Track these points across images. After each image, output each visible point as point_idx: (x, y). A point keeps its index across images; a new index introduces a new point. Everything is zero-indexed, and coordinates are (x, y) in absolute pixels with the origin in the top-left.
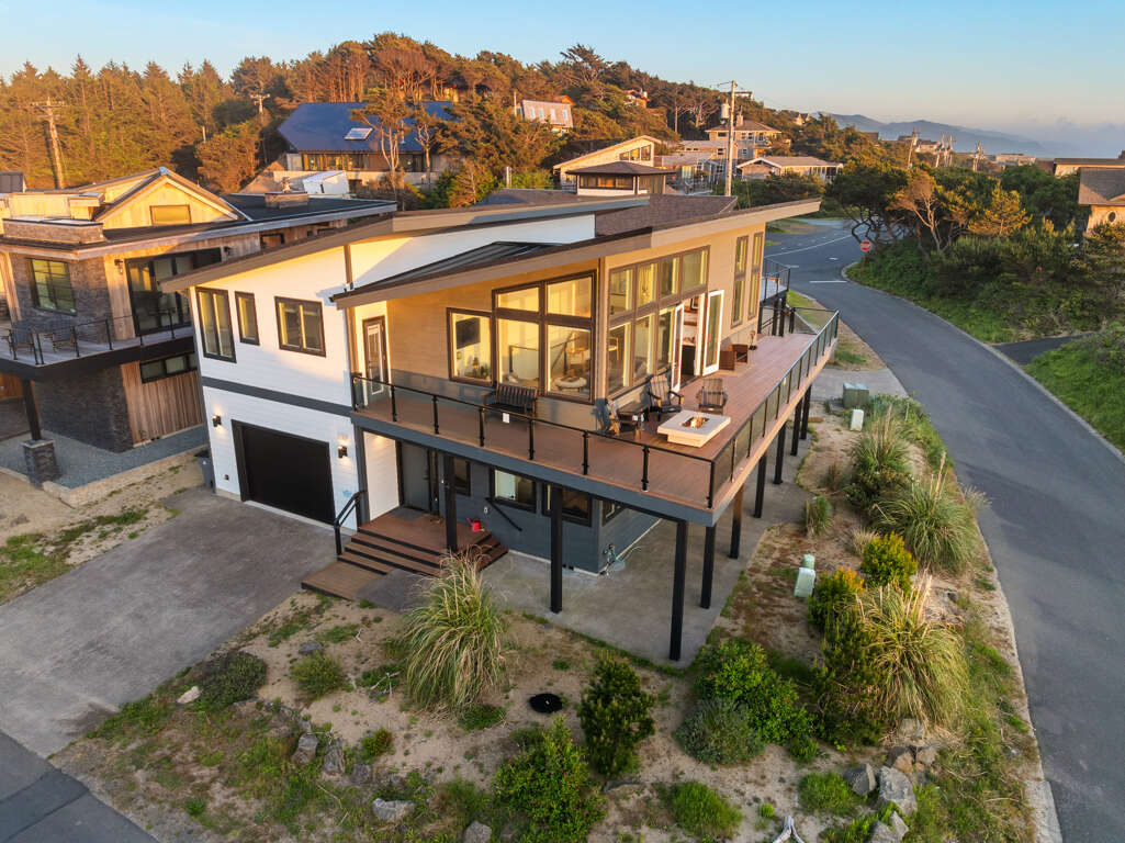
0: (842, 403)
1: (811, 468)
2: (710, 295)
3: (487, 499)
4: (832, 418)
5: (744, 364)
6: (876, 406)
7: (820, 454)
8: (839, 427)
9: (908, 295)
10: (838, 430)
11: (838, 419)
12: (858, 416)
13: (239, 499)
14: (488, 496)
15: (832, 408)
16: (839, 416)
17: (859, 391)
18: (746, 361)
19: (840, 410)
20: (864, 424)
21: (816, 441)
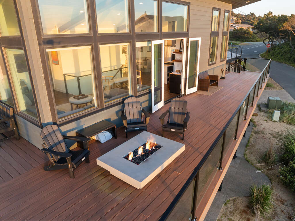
0: (267, 106)
1: (253, 146)
2: (191, 39)
4: (262, 113)
5: (216, 87)
6: (286, 109)
7: (257, 136)
8: (266, 119)
9: (285, 62)
10: (266, 121)
11: (265, 114)
12: (277, 114)
15: (263, 109)
16: (266, 113)
17: (276, 101)
18: (217, 86)
19: (266, 110)
20: (280, 118)
21: (255, 127)
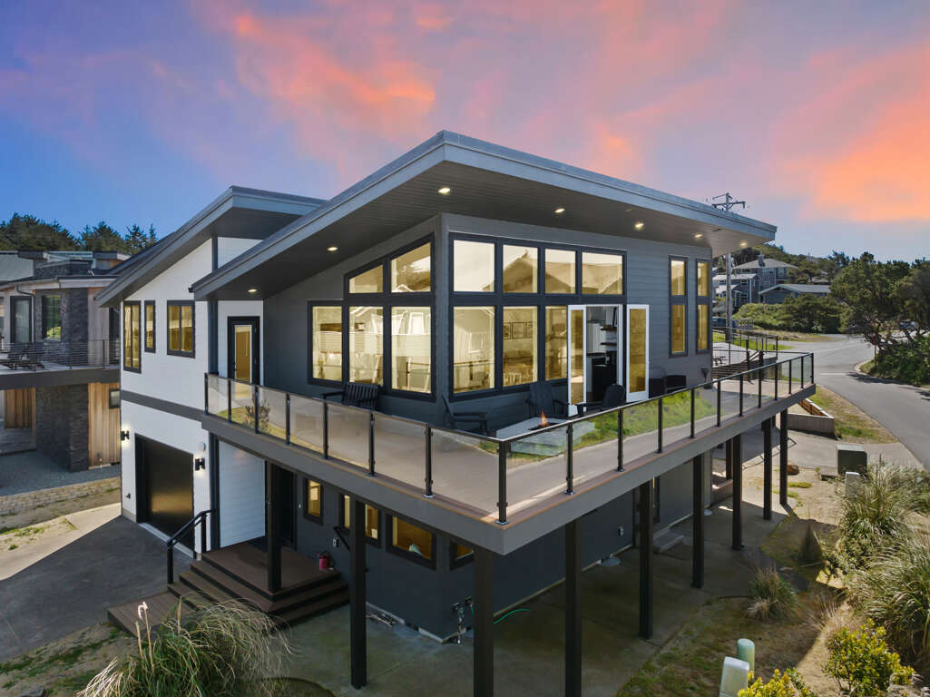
2: (629, 307)
3: (336, 528)
4: (823, 484)
8: (830, 493)
10: (830, 497)
11: (829, 485)
13: (134, 520)
14: (337, 525)
15: (823, 472)
17: (853, 452)
21: (800, 505)
